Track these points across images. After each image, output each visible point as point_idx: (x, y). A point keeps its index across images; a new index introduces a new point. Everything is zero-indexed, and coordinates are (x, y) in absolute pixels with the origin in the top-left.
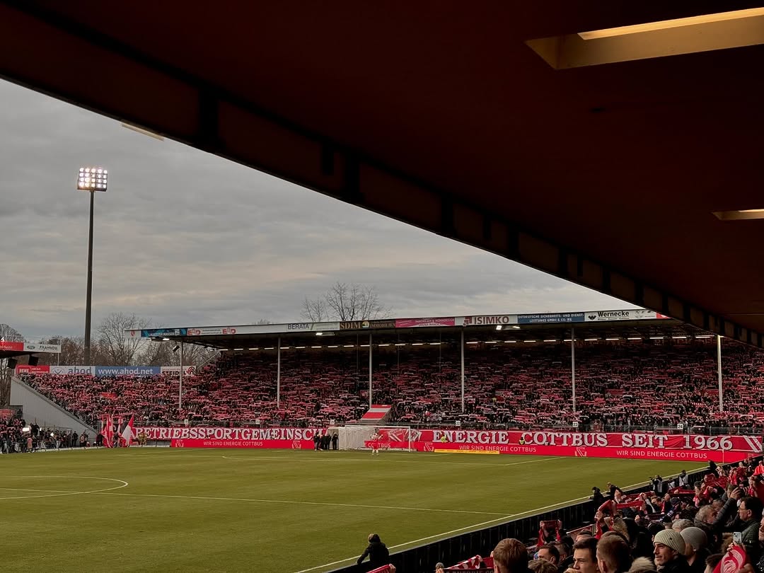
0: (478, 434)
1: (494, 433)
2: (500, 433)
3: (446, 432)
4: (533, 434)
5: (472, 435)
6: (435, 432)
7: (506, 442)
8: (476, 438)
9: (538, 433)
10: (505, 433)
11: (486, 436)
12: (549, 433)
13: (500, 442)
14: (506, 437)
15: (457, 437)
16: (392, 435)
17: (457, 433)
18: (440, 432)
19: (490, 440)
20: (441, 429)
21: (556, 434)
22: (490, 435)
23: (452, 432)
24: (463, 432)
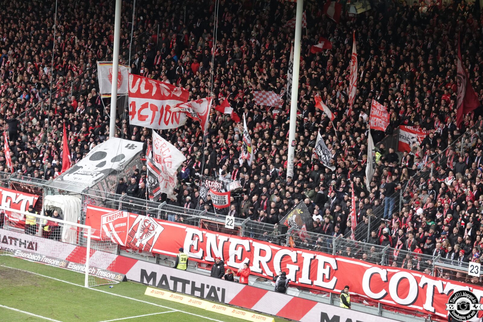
0: (274, 253)
1: (307, 256)
2: (322, 259)
3: (211, 237)
4: (389, 276)
5: (262, 253)
6: (190, 231)
7: (330, 285)
8: (270, 263)
9: (399, 274)
10: (332, 261)
11: (291, 262)
12: (424, 280)
13: (319, 282)
14: (332, 273)
15: (232, 252)
16: (107, 225)
17: (234, 241)
18: (199, 233)
19: (298, 274)
20: (203, 227)
21: (438, 284)
22: (299, 262)
23: (223, 238)
24: (246, 243)
